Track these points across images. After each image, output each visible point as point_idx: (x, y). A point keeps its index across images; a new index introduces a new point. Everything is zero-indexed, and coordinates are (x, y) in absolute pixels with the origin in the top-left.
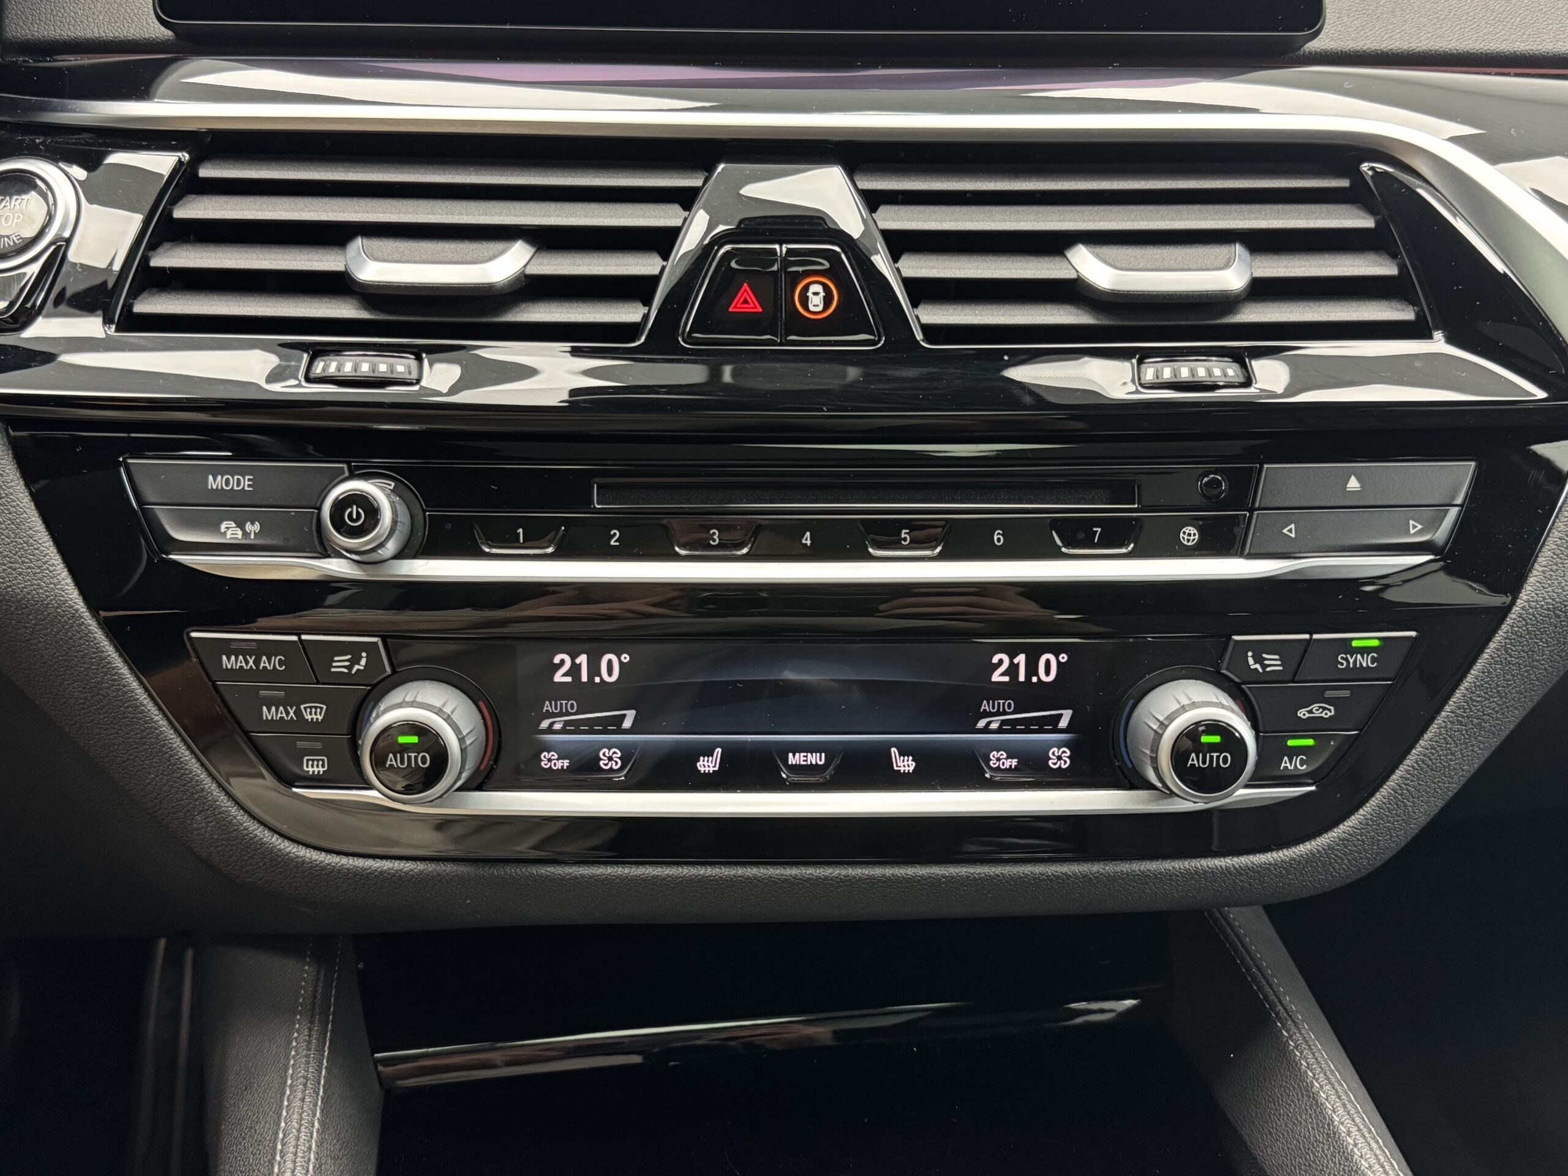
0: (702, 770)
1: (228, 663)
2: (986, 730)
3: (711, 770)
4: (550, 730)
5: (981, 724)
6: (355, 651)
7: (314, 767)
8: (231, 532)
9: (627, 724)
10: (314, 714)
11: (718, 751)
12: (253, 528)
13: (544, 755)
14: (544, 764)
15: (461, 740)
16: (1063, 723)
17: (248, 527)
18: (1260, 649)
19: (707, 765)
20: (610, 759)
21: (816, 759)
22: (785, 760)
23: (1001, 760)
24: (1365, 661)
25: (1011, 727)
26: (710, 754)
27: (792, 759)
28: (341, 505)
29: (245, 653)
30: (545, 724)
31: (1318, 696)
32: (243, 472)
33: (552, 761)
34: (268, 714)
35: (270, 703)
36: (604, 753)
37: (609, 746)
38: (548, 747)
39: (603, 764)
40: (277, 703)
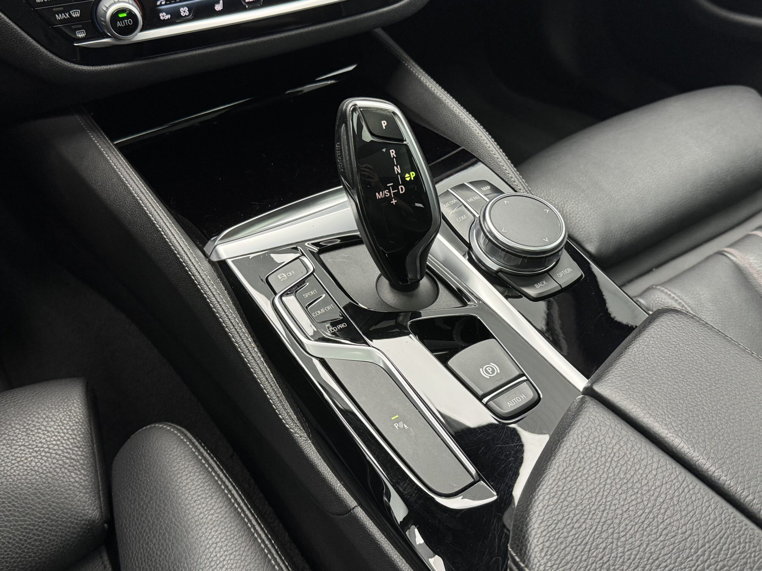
0: (217, 10)
3: (220, 9)
4: (161, 5)
7: (81, 35)
11: (221, 1)
13: (161, 15)
14: (162, 18)
15: (139, 13)
19: (219, 7)
20: (184, 12)
22: (245, 1)
26: (219, 3)
30: (158, 3)
33: (163, 16)
34: (59, 17)
35: (58, 13)
36: (182, 10)
37: (183, 6)
38: (162, 11)
39: (182, 14)
40: (61, 12)
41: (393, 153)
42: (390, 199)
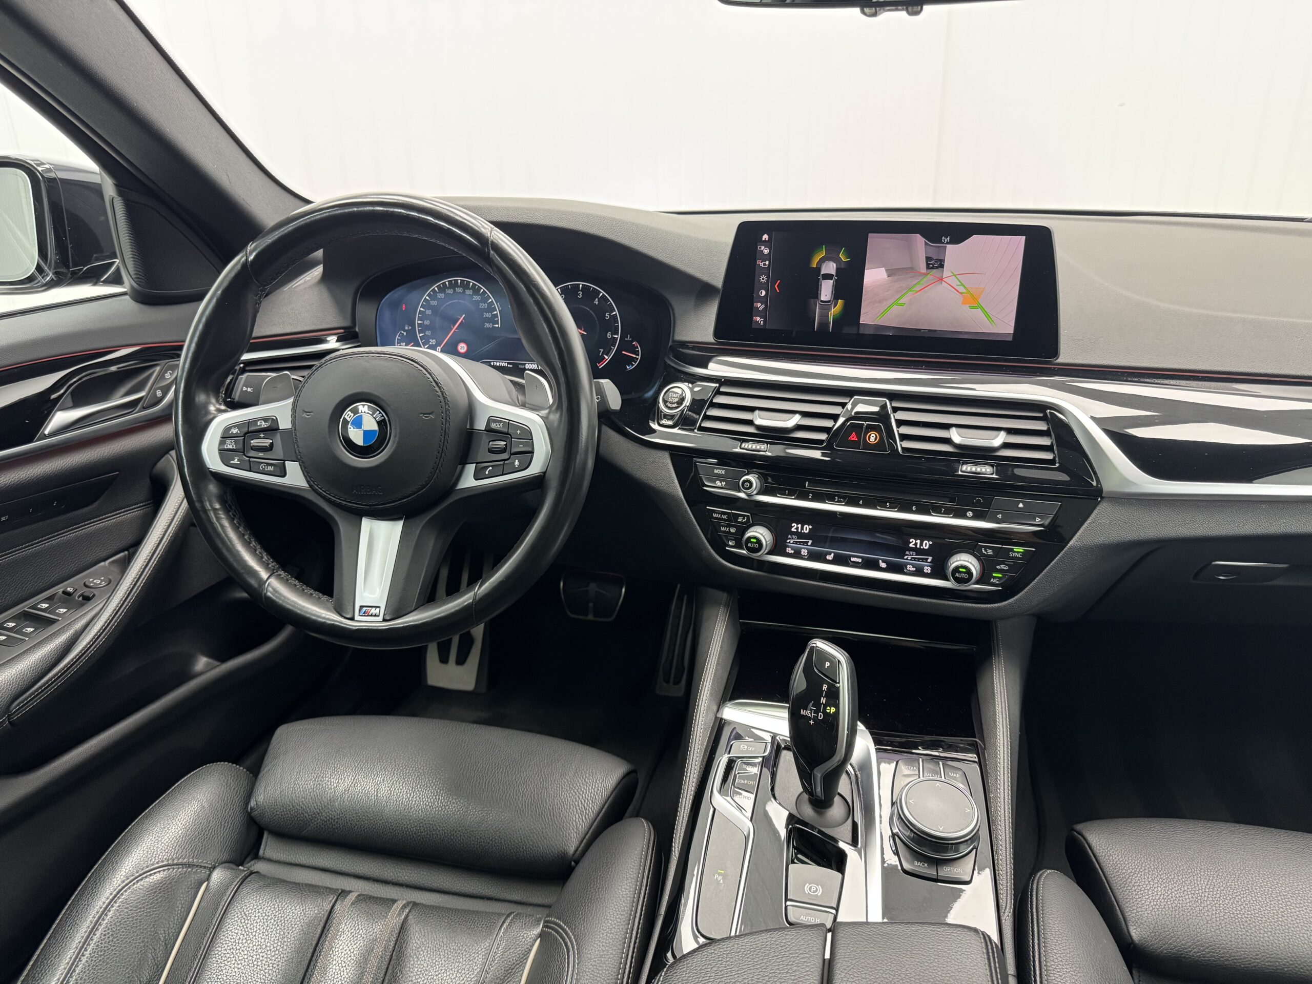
0: (828, 558)
1: (714, 515)
2: (907, 559)
3: (830, 559)
4: (789, 543)
5: (906, 557)
6: (744, 516)
7: (732, 543)
8: (718, 484)
9: (809, 544)
10: (733, 530)
11: (833, 554)
12: (724, 483)
13: (787, 549)
14: (787, 551)
15: (766, 542)
16: (929, 560)
17: (723, 483)
18: (986, 548)
19: (830, 557)
20: (804, 552)
21: (859, 560)
22: (850, 560)
23: (910, 568)
24: (1018, 555)
25: (915, 559)
26: (830, 554)
27: (853, 559)
28: (744, 482)
29: (719, 513)
30: (788, 541)
31: (1003, 563)
32: (723, 469)
33: (789, 550)
34: (723, 529)
35: (723, 526)
36: (803, 550)
37: (804, 548)
38: (789, 547)
39: (802, 553)
40: (725, 526)
41: (825, 687)
42: (810, 718)
